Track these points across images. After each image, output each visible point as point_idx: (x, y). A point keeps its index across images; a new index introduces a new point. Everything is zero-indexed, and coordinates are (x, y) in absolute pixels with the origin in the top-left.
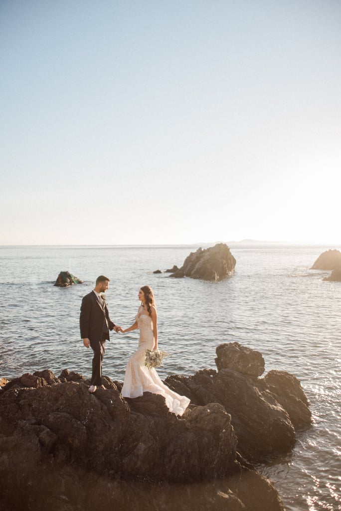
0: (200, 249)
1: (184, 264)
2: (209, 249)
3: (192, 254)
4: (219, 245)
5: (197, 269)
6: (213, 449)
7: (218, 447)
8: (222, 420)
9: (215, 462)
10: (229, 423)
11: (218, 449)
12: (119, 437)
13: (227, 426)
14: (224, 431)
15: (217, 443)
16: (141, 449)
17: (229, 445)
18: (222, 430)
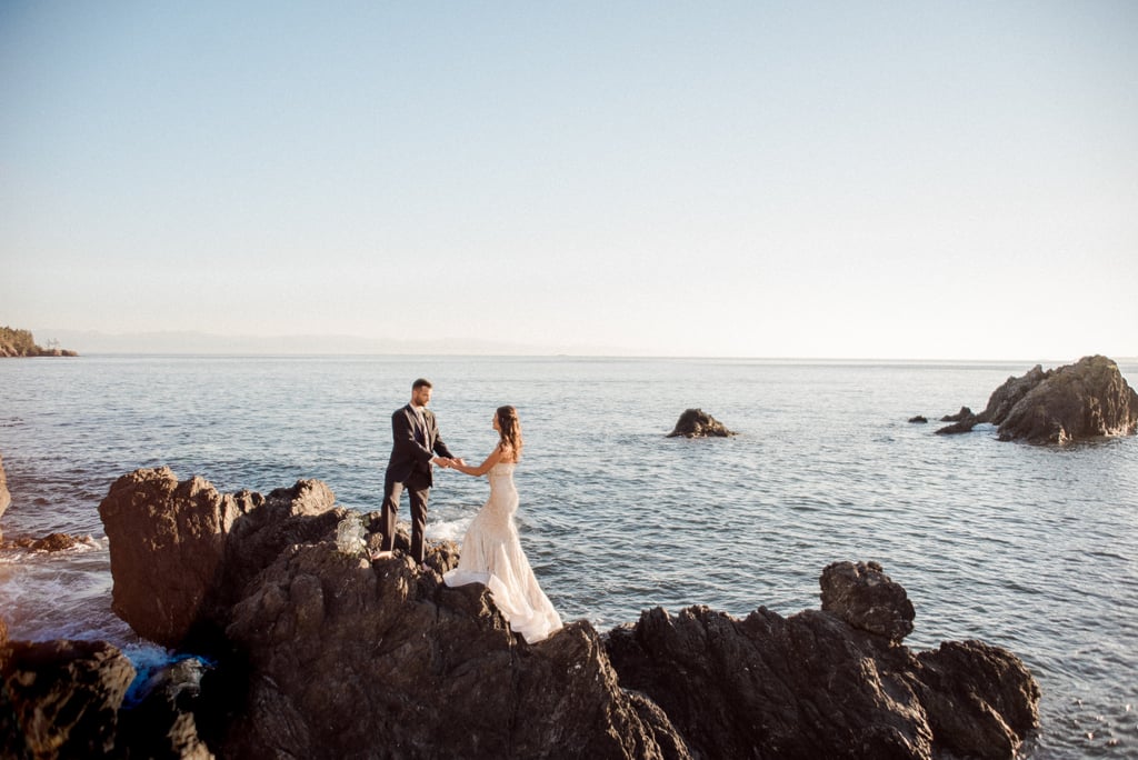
0: (1040, 367)
1: (989, 405)
2: (1060, 370)
3: (1011, 381)
4: (1090, 359)
5: (1014, 417)
6: (548, 691)
7: (561, 691)
8: (574, 645)
9: (556, 716)
10: (589, 655)
11: (562, 696)
12: (378, 626)
13: (583, 660)
14: (578, 666)
15: (560, 684)
16: (405, 651)
17: (589, 696)
18: (573, 665)
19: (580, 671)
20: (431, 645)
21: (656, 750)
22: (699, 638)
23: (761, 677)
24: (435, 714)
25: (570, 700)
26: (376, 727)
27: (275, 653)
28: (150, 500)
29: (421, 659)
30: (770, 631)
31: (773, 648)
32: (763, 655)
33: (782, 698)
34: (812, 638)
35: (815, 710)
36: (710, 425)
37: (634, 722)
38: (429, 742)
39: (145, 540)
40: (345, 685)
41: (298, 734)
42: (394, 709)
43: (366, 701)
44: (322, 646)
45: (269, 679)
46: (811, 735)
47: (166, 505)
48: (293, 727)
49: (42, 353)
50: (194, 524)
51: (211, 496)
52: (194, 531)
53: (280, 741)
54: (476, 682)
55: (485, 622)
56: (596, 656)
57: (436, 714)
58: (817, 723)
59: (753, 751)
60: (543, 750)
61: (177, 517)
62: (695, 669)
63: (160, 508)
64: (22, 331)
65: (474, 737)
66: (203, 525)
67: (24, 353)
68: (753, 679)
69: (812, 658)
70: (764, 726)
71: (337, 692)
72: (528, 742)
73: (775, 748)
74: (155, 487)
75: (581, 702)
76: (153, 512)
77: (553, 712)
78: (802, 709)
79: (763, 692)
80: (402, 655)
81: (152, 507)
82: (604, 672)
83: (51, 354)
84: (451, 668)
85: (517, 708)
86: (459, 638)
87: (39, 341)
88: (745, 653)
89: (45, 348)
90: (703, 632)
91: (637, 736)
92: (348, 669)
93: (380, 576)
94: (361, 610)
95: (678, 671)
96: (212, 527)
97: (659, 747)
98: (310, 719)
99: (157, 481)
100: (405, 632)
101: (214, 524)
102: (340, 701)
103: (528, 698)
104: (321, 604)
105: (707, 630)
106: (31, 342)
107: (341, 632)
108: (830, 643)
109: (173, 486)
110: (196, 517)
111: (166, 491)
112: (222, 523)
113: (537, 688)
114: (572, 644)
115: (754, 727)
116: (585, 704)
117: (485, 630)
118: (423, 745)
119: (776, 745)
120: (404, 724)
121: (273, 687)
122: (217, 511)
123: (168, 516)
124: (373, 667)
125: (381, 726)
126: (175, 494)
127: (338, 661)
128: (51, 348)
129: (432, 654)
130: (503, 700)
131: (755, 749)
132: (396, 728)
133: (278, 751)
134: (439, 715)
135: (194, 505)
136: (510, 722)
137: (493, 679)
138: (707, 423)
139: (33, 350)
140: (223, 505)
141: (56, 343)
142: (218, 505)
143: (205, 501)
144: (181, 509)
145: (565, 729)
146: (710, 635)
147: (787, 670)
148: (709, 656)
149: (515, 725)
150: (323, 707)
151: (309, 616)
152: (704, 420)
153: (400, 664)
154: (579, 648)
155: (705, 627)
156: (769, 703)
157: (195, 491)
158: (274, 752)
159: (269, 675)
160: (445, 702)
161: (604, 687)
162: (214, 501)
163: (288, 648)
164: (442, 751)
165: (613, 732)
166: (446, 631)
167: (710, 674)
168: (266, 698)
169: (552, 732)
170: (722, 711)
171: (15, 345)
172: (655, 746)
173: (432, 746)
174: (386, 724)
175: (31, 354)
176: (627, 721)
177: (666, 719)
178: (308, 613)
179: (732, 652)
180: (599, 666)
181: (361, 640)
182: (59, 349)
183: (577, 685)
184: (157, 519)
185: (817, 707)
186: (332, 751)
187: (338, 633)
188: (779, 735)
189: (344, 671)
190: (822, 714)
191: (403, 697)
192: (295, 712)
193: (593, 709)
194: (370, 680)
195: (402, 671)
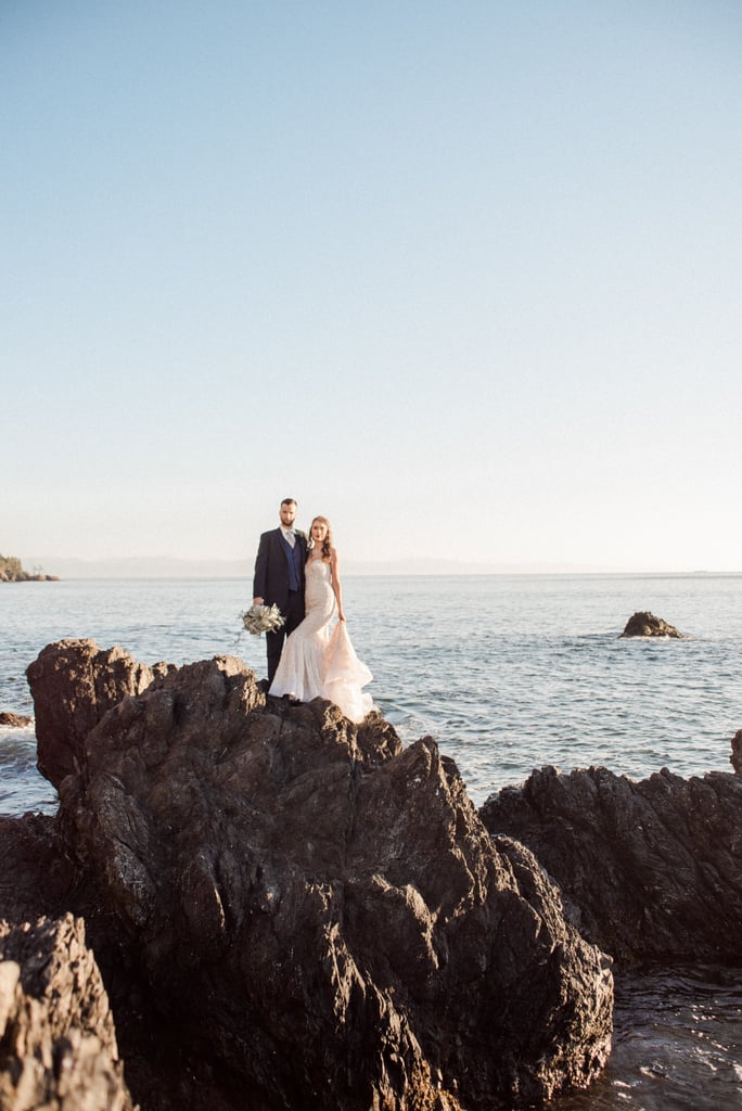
6: (387, 804)
7: (401, 805)
8: (414, 757)
9: (395, 832)
10: (428, 768)
11: (402, 809)
12: (222, 734)
13: (423, 772)
14: (418, 780)
15: (399, 798)
16: (245, 759)
17: (430, 811)
18: (413, 777)
19: (420, 785)
20: (271, 752)
21: (512, 883)
22: (589, 794)
23: (655, 836)
24: (270, 820)
25: (410, 815)
26: (211, 827)
27: (125, 757)
28: (72, 666)
29: (260, 765)
30: (669, 791)
31: (671, 807)
32: (660, 815)
33: (678, 859)
34: (714, 796)
35: (716, 873)
36: (661, 628)
37: (488, 851)
38: (263, 847)
39: (65, 701)
40: (185, 787)
41: (137, 830)
42: (230, 812)
43: (204, 802)
44: (168, 752)
45: (116, 780)
46: (710, 898)
47: (86, 670)
48: (133, 824)
49: (28, 579)
50: (110, 689)
51: (127, 664)
52: (110, 696)
53: (120, 835)
54: (313, 791)
55: (327, 735)
56: (437, 770)
57: (272, 820)
58: (716, 885)
59: (644, 913)
60: (381, 865)
61: (96, 682)
62: (583, 826)
63: (80, 673)
64: (12, 559)
65: (309, 845)
66: (118, 689)
67: (14, 578)
68: (647, 838)
69: (714, 818)
70: (657, 888)
71: (177, 793)
72: (365, 856)
73: (669, 911)
74: (76, 654)
75: (422, 817)
76: (74, 676)
77: (392, 827)
78: (700, 871)
79: (657, 851)
80: (242, 762)
81: (72, 672)
82: (447, 788)
83: (36, 579)
84: (292, 778)
85: (355, 820)
86: (302, 750)
87: (27, 568)
88: (639, 812)
89: (31, 574)
90: (594, 789)
91: (490, 864)
92: (190, 774)
93: (229, 690)
94: (207, 718)
95: (564, 827)
96: (127, 692)
97: (515, 880)
98: (151, 818)
99: (79, 648)
100: (248, 741)
101: (129, 689)
102: (180, 803)
103: (367, 810)
104: (170, 711)
105: (598, 787)
106: (20, 568)
107: (187, 738)
108: (734, 803)
109: (92, 654)
110: (113, 682)
111: (86, 657)
112: (136, 689)
113: (376, 800)
114: (413, 756)
115: (646, 888)
116: (425, 820)
117: (327, 742)
118: (258, 849)
119: (669, 907)
120: (239, 826)
121: (122, 789)
122: (133, 677)
123: (87, 680)
124: (215, 773)
125: (216, 825)
126: (94, 661)
127: (181, 766)
128: (37, 573)
129: (271, 761)
130: (339, 809)
131: (646, 911)
132: (231, 829)
133: (115, 842)
134: (275, 820)
135: (111, 671)
136: (346, 831)
137: (331, 788)
138: (658, 626)
139: (22, 575)
140: (139, 672)
141: (41, 569)
142: (133, 672)
143: (121, 669)
144: (99, 675)
145: (406, 847)
146: (601, 792)
147: (686, 831)
148: (599, 811)
149: (352, 836)
150: (163, 807)
151: (157, 721)
152: (654, 623)
153: (240, 771)
154: (417, 760)
155: (597, 784)
156: (664, 864)
157: (112, 658)
158: (112, 843)
159: (116, 775)
160: (282, 808)
161: (446, 804)
162: (130, 668)
163: (136, 751)
164: (276, 856)
165: (458, 853)
166: (289, 743)
167: (598, 830)
168: (111, 796)
169: (392, 847)
170: (611, 870)
171: (7, 571)
172: (511, 878)
173: (266, 850)
174: (221, 824)
175: (19, 579)
176: (477, 849)
177: (533, 859)
178: (156, 719)
179: (624, 809)
180: (439, 780)
181: (206, 748)
182: (43, 575)
183: (417, 800)
184: (77, 682)
185: (718, 869)
186: (169, 849)
187: (184, 740)
188: (674, 897)
189: (186, 775)
190: (723, 878)
191: (240, 802)
192: (137, 811)
193: (434, 826)
194: (211, 784)
195: (241, 777)
